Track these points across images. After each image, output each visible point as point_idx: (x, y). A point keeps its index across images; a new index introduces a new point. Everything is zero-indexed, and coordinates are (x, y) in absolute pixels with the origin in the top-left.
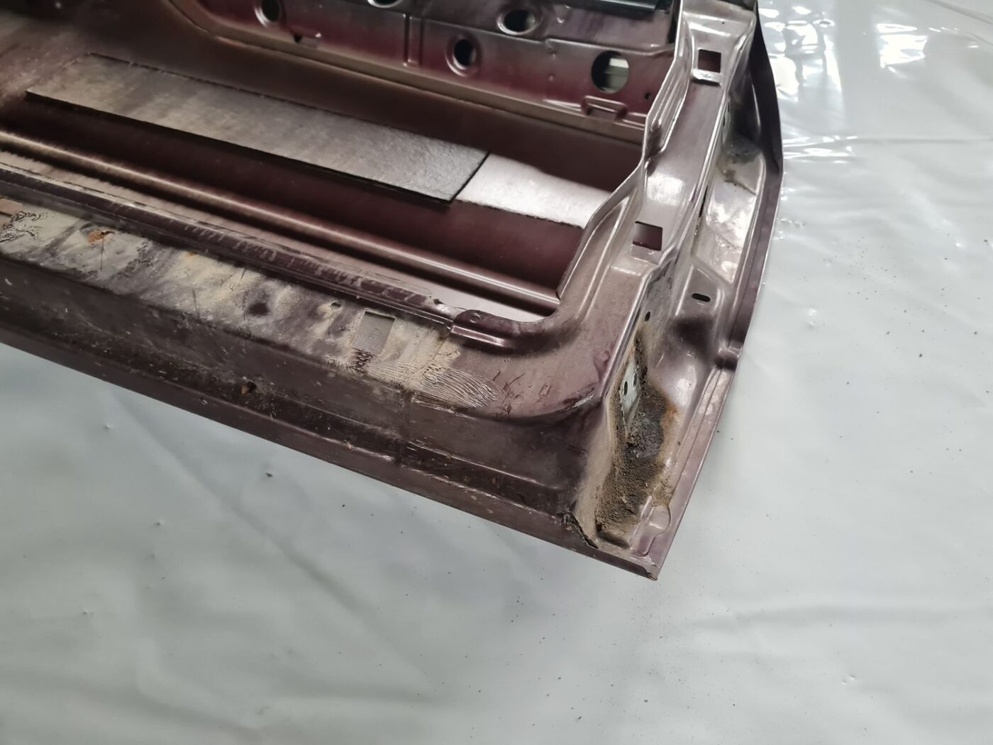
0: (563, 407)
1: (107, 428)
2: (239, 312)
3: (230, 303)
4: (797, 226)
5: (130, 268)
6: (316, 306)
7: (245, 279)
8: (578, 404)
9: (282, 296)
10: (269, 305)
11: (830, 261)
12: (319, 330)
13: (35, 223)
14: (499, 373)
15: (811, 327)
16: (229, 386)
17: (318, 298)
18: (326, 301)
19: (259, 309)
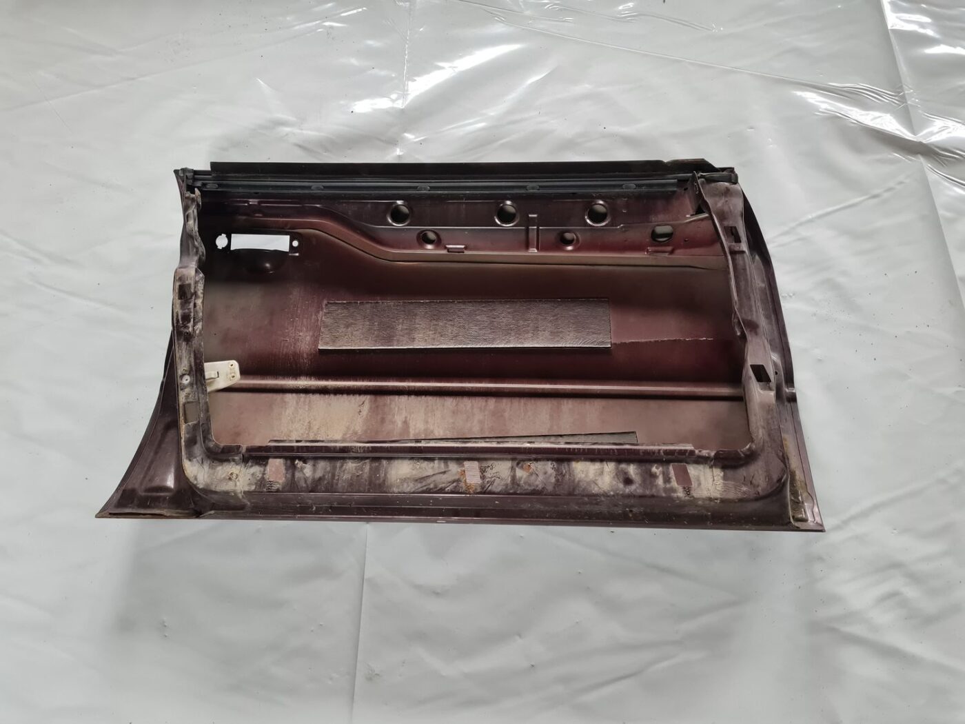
0: (778, 485)
1: (521, 537)
2: (621, 486)
3: (614, 483)
4: (791, 296)
5: (557, 481)
6: (650, 471)
7: (609, 467)
8: (783, 480)
9: (632, 470)
10: (630, 477)
11: (815, 315)
12: (660, 481)
13: (494, 471)
14: (745, 478)
15: (820, 360)
16: (619, 514)
17: (648, 465)
18: (652, 466)
19: (628, 481)
